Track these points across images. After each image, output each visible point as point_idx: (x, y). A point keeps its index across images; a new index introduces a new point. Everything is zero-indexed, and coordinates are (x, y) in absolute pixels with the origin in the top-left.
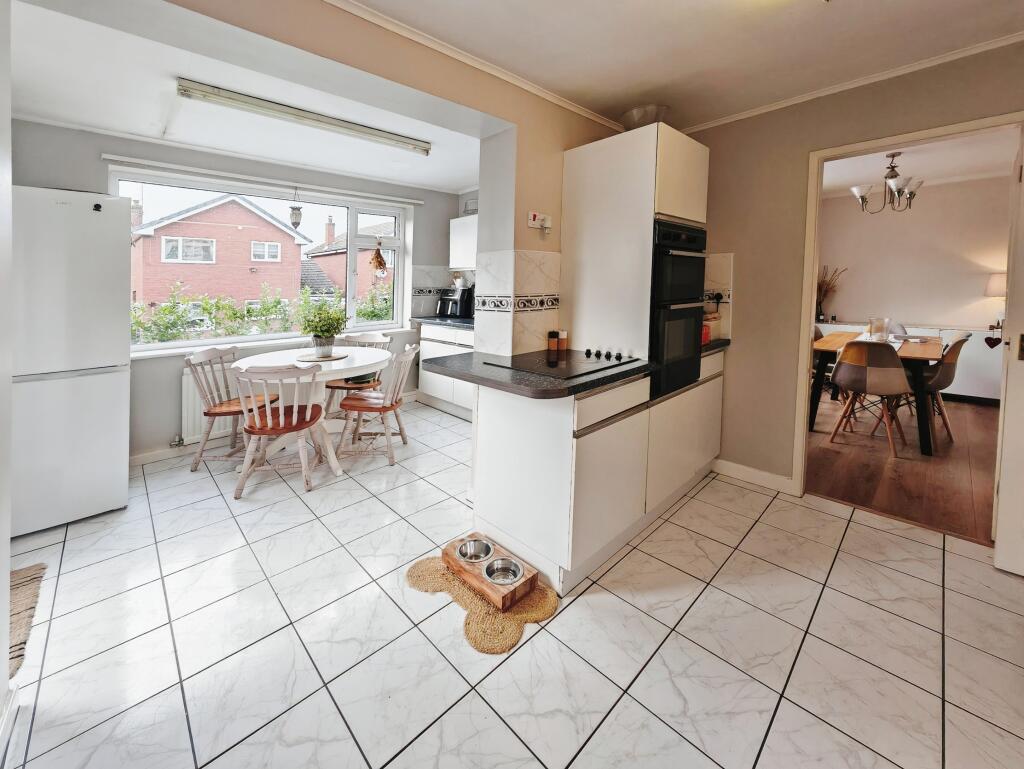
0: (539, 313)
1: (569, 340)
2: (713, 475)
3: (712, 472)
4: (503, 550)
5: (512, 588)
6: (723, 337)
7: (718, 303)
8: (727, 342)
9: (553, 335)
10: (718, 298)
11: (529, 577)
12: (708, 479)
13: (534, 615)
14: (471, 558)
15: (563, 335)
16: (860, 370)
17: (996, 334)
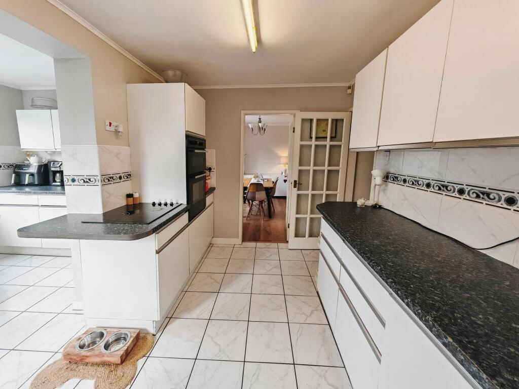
0: (119, 184)
1: (140, 197)
2: (211, 245)
3: (211, 244)
4: (113, 330)
5: (126, 348)
6: (212, 187)
7: (210, 172)
8: (214, 189)
9: (129, 196)
10: (210, 169)
11: (135, 336)
12: (209, 248)
13: (142, 354)
14: (89, 346)
15: (136, 195)
16: (254, 193)
17: (286, 179)
